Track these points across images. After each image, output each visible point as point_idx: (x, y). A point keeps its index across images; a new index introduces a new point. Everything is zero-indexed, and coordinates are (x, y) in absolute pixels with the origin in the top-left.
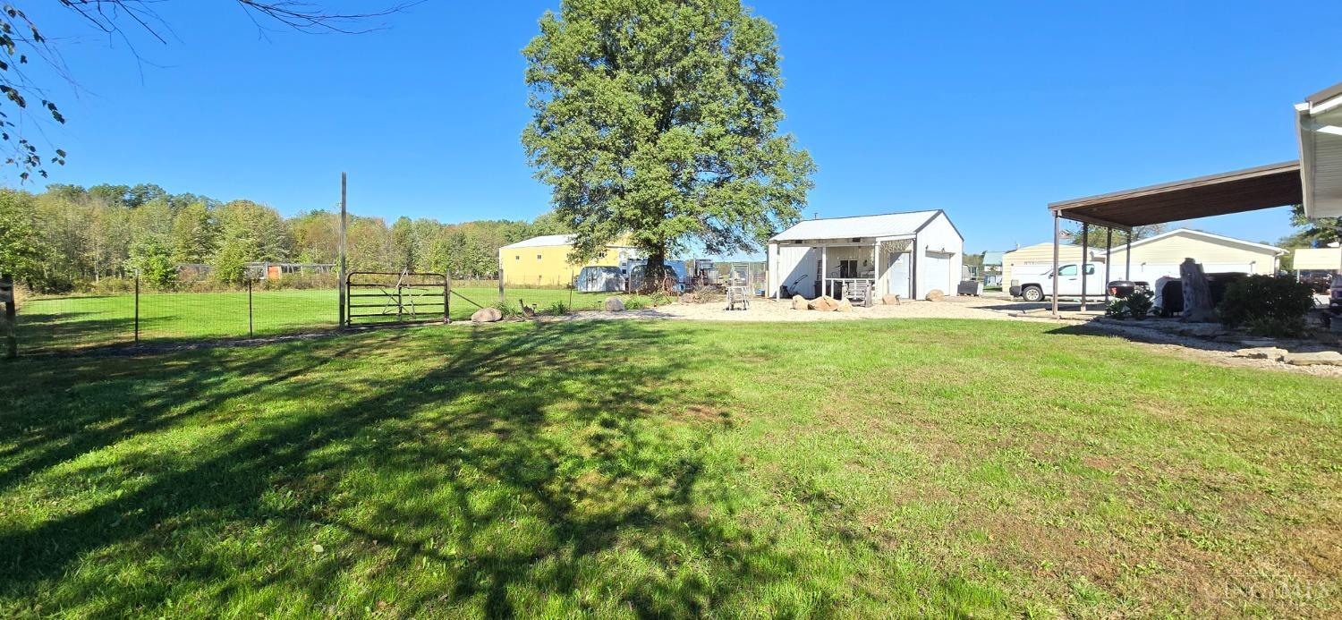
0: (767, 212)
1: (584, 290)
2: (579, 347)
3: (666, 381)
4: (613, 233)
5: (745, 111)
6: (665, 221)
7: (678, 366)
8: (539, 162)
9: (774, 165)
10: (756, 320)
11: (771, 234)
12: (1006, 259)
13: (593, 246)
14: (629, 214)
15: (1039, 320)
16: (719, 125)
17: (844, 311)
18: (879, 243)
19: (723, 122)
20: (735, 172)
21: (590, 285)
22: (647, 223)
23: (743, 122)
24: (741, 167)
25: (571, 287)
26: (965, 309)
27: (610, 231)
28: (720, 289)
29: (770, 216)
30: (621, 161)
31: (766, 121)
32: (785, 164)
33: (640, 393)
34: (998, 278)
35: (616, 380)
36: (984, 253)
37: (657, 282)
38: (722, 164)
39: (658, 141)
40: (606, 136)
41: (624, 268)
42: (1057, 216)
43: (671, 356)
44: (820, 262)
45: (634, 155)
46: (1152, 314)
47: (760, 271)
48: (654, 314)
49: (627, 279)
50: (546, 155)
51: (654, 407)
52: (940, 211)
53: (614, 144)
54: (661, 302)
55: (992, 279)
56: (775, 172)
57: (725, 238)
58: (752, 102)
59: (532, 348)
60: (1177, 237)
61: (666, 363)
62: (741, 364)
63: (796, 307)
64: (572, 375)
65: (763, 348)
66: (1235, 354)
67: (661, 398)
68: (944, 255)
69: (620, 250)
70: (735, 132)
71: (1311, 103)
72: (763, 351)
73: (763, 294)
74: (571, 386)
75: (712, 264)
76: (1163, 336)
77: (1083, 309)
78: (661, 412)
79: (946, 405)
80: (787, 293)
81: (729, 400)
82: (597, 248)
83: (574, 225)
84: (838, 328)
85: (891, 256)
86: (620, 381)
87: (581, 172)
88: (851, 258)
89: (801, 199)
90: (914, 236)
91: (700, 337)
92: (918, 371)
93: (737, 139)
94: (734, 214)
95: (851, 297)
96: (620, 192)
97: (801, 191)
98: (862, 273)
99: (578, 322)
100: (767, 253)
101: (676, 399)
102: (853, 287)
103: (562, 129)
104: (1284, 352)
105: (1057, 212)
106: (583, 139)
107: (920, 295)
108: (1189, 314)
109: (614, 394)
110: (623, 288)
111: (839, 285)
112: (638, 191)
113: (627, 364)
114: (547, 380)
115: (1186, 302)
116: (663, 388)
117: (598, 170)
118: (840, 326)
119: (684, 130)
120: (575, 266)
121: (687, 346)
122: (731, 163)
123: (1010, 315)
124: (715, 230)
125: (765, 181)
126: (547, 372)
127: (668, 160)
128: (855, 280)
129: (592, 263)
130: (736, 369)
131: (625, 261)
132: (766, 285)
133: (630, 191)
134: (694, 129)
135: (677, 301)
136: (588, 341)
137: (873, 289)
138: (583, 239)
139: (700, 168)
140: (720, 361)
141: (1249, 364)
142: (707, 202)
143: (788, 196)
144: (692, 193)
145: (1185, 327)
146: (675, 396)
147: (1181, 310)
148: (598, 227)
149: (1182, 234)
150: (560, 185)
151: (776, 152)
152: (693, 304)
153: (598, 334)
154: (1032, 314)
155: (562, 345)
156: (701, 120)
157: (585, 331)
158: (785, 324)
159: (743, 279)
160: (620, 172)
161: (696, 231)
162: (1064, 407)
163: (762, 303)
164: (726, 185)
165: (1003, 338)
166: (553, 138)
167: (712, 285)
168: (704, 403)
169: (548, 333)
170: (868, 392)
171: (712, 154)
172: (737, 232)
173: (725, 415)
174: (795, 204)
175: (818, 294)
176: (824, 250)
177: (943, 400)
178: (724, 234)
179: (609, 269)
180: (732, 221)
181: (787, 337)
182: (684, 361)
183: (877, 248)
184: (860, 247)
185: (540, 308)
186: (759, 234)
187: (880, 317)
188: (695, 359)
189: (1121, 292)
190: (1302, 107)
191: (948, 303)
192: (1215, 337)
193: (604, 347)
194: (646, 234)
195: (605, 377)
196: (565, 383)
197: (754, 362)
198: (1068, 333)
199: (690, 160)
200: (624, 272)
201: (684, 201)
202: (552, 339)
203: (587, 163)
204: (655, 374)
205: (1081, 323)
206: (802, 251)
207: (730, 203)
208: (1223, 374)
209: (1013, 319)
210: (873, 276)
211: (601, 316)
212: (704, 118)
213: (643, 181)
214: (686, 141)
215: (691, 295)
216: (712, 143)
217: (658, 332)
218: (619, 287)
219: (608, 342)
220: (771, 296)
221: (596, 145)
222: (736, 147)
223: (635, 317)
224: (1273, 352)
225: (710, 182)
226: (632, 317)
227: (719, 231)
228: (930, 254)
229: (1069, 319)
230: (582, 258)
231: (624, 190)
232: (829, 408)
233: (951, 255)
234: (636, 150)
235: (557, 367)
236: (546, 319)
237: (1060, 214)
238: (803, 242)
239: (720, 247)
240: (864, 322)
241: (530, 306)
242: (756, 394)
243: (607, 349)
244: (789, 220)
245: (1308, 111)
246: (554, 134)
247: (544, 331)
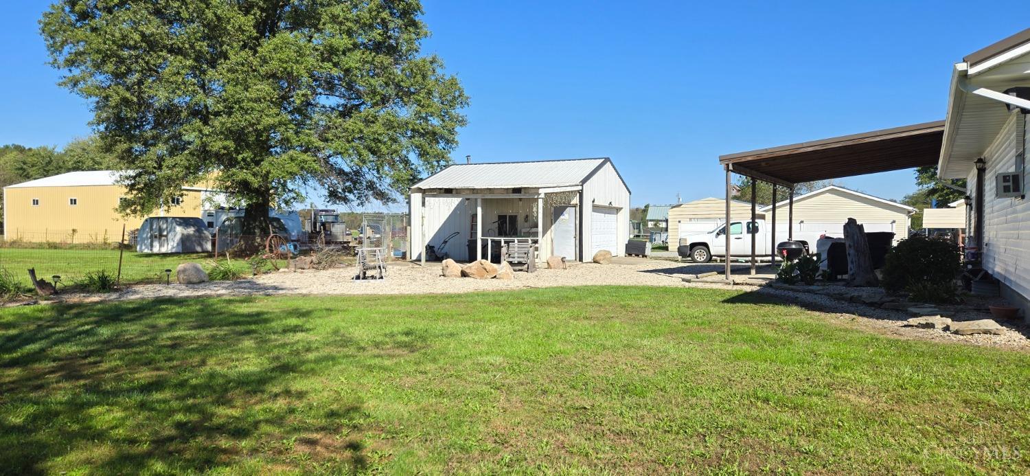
0: (408, 151)
1: (146, 251)
2: (128, 344)
3: (265, 396)
4: (192, 171)
5: (379, 20)
6: (271, 158)
7: (285, 369)
8: (71, 63)
9: (417, 92)
10: (396, 292)
11: (414, 179)
12: (672, 214)
13: (160, 189)
14: (216, 145)
15: (714, 286)
16: (344, 36)
17: (505, 278)
18: (542, 196)
19: (349, 33)
20: (366, 99)
21: (156, 244)
22: (244, 160)
23: (376, 34)
24: (374, 92)
25: (123, 247)
26: (634, 274)
27: (188, 168)
28: (346, 249)
29: (413, 157)
30: (204, 72)
31: (405, 36)
32: (429, 93)
33: (221, 421)
34: (664, 236)
35: (182, 398)
36: (647, 207)
37: (259, 240)
38: (350, 86)
39: (259, 49)
40: (180, 34)
41: (210, 219)
42: (728, 170)
43: (276, 352)
44: (475, 216)
45: (223, 66)
46: (820, 278)
47: (398, 225)
48: (253, 286)
49: (214, 236)
50: (81, 54)
51: (244, 443)
52: (607, 160)
53: (192, 47)
54: (263, 269)
55: (657, 237)
56: (418, 102)
57: (355, 183)
58: (387, 11)
59: (42, 350)
60: (828, 195)
61: (267, 365)
62: (377, 361)
63: (447, 274)
64: (107, 397)
65: (407, 334)
66: (905, 323)
67: (256, 424)
68: (612, 210)
69: (203, 195)
70: (366, 47)
71: (969, 63)
72: (406, 339)
73: (404, 256)
74: (104, 416)
75: (337, 216)
76: (834, 303)
77: (753, 272)
78: (254, 451)
79: (638, 406)
80: (434, 254)
81: (362, 421)
82: (166, 191)
83: (129, 158)
84: (501, 301)
85: (555, 211)
86: (190, 401)
87: (140, 82)
88: (510, 212)
89: (451, 137)
90: (580, 188)
91: (318, 321)
92: (600, 358)
93: (369, 56)
94: (365, 152)
95: (511, 260)
96: (203, 115)
97: (449, 127)
98: (523, 230)
99: (130, 303)
100: (409, 203)
101: (280, 425)
102: (515, 247)
103: (109, 17)
104: (949, 321)
105: (728, 165)
106: (143, 35)
107: (587, 257)
108: (853, 278)
109: (179, 425)
110: (209, 247)
111: (497, 245)
112: (230, 114)
113: (205, 370)
114: (59, 408)
115: (850, 266)
116: (259, 409)
117: (167, 81)
118: (502, 298)
119: (296, 37)
120: (132, 217)
121: (299, 336)
122: (361, 86)
123: (683, 280)
124: (341, 172)
125: (405, 113)
126: (61, 394)
127: (274, 76)
128: (516, 239)
129: (160, 212)
130: (370, 368)
131: (212, 210)
132: (408, 244)
133: (217, 114)
134: (311, 37)
135: (287, 267)
136: (144, 333)
137: (537, 249)
138: (145, 178)
139: (320, 90)
140: (346, 356)
141: (920, 335)
142: (330, 136)
143: (434, 134)
144: (308, 122)
145: (854, 292)
146: (277, 420)
147: (846, 273)
148: (169, 161)
149: (832, 191)
150: (106, 98)
151: (419, 78)
152: (311, 270)
153: (162, 322)
154: (705, 279)
155: (98, 342)
156: (321, 26)
157: (140, 318)
158: (434, 297)
159: (378, 236)
160: (203, 87)
161: (314, 173)
162: (766, 401)
163: (404, 268)
164: (355, 114)
165: (683, 310)
166: (94, 30)
167: (336, 243)
168: (323, 429)
169: (76, 322)
170: (544, 392)
171: (336, 72)
172: (370, 176)
173: (354, 446)
174: (442, 144)
175: (472, 258)
176: (479, 202)
177: (635, 398)
178: (354, 179)
179: (185, 222)
180: (364, 162)
181: (437, 317)
182: (293, 360)
183: (540, 201)
184: (520, 199)
185: (66, 280)
186: (398, 180)
187: (547, 285)
188: (311, 356)
189: (792, 254)
190: (962, 66)
191: (617, 266)
192: (882, 304)
193: (169, 343)
194: (243, 175)
195: (166, 394)
196: (94, 411)
197: (394, 356)
198: (746, 302)
199: (305, 79)
200: (211, 225)
201: (297, 133)
202: (80, 333)
203: (150, 69)
204: (248, 384)
205: (755, 288)
206: (454, 202)
207: (360, 138)
208: (904, 349)
209: (687, 284)
210: (536, 234)
211: (169, 292)
212: (324, 24)
213: (238, 102)
214: (300, 53)
215: (308, 259)
216: (335, 59)
217: (258, 314)
218: (201, 245)
219: (177, 334)
220: (414, 258)
221: (165, 46)
222: (367, 66)
223: (223, 292)
224: (939, 321)
225: (333, 109)
226: (219, 291)
227: (346, 174)
228: (597, 208)
229: (742, 284)
230: (143, 205)
231: (208, 112)
232: (499, 422)
233: (618, 210)
234: (226, 58)
235: (82, 382)
236: (75, 299)
237: (731, 168)
238: (454, 192)
239: (347, 194)
240: (530, 292)
241: (48, 278)
242: (400, 409)
243: (174, 347)
244: (435, 163)
245: (967, 71)
246: (96, 22)
247: (68, 320)
